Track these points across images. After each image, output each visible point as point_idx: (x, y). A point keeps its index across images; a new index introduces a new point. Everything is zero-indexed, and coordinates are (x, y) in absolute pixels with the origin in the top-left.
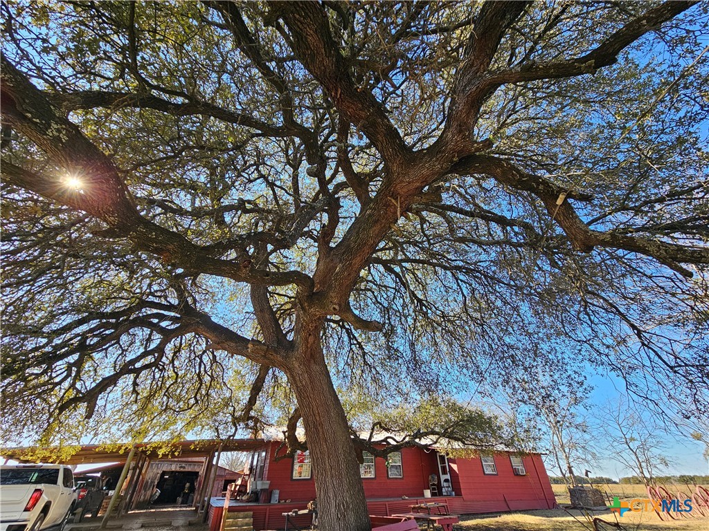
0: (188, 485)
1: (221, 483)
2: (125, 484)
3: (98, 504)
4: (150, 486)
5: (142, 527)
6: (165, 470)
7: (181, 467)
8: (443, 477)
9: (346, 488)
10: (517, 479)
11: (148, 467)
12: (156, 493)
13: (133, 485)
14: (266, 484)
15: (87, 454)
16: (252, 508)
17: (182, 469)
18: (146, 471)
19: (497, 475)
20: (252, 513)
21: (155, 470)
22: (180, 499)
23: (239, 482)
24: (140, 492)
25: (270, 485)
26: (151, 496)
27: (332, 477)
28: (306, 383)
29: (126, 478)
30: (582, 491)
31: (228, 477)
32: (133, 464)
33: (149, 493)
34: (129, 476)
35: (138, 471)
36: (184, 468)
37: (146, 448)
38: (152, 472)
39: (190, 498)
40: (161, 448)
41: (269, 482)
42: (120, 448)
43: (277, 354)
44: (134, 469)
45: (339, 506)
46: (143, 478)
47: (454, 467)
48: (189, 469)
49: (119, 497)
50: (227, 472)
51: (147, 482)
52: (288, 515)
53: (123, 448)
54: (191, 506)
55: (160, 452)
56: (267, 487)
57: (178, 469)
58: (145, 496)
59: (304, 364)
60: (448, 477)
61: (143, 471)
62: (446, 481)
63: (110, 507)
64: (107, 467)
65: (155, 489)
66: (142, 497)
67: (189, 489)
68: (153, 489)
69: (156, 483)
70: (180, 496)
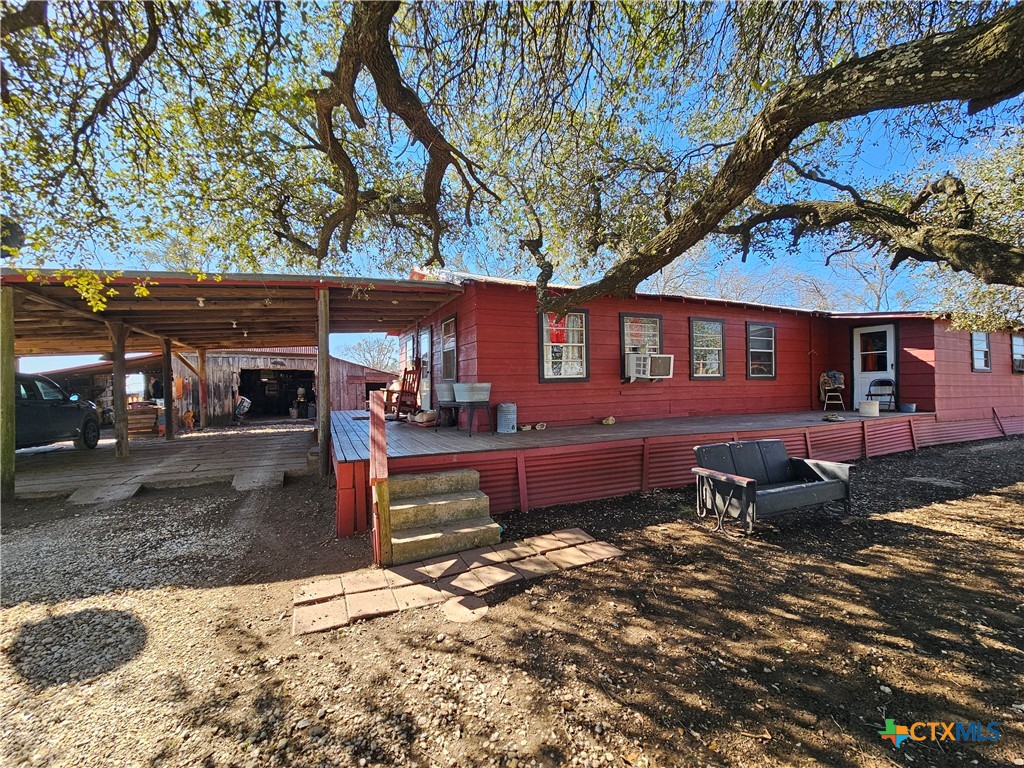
0: (301, 391)
1: (360, 388)
4: (227, 392)
6: (244, 367)
7: (275, 363)
8: (867, 376)
11: (206, 363)
12: (242, 402)
14: (482, 389)
17: (279, 367)
18: (206, 370)
21: (225, 368)
22: (294, 412)
23: (396, 386)
25: (492, 393)
26: (235, 407)
31: (371, 380)
33: (228, 403)
36: (282, 364)
38: (222, 372)
39: (310, 410)
41: (487, 385)
46: (201, 380)
47: (923, 354)
48: (289, 365)
50: (366, 371)
51: (217, 387)
56: (484, 397)
57: (271, 367)
58: (222, 407)
60: (888, 374)
62: (883, 382)
65: (239, 398)
66: (217, 408)
67: (305, 396)
68: (233, 397)
69: (236, 388)
70: (293, 407)
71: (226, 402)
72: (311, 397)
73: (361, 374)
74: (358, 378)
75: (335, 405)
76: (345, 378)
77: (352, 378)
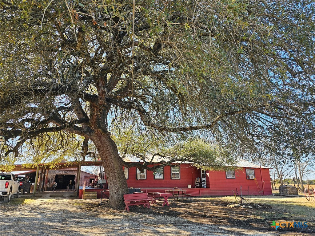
0: (71, 181)
1: (88, 180)
2: (38, 180)
3: (29, 188)
4: (52, 181)
5: (50, 196)
6: (57, 174)
7: (65, 173)
8: (203, 179)
9: (118, 183)
10: (248, 181)
11: (48, 173)
12: (55, 184)
13: (43, 181)
14: (104, 181)
15: (18, 168)
16: (97, 190)
17: (66, 174)
18: (47, 175)
19: (235, 179)
20: (96, 192)
21: (52, 174)
22: (68, 187)
24: (47, 184)
26: (53, 186)
27: (113, 179)
28: (100, 145)
29: (38, 177)
30: (285, 187)
31: (91, 178)
32: (40, 172)
33: (52, 184)
34: (40, 176)
35: (43, 174)
36: (67, 173)
37: (43, 165)
38: (51, 175)
39: (73, 187)
40: (50, 166)
42: (32, 166)
43: (86, 134)
44: (41, 174)
45: (115, 188)
46: (47, 178)
47: (208, 174)
48: (69, 173)
49: (37, 186)
50: (90, 175)
51: (49, 179)
52: (102, 192)
53: (33, 166)
54: (73, 190)
55: (51, 167)
57: (64, 174)
58: (50, 185)
59: (98, 138)
60: (205, 179)
61: (46, 174)
62: (204, 181)
63: (34, 189)
64: (28, 173)
65: (54, 183)
66: (49, 186)
67: (72, 182)
68: (53, 182)
69: (54, 180)
70: (68, 186)
71: (51, 184)
72: (73, 183)
73: (88, 176)
74: (88, 177)
75: (80, 185)
76: (84, 177)
77: (86, 177)
